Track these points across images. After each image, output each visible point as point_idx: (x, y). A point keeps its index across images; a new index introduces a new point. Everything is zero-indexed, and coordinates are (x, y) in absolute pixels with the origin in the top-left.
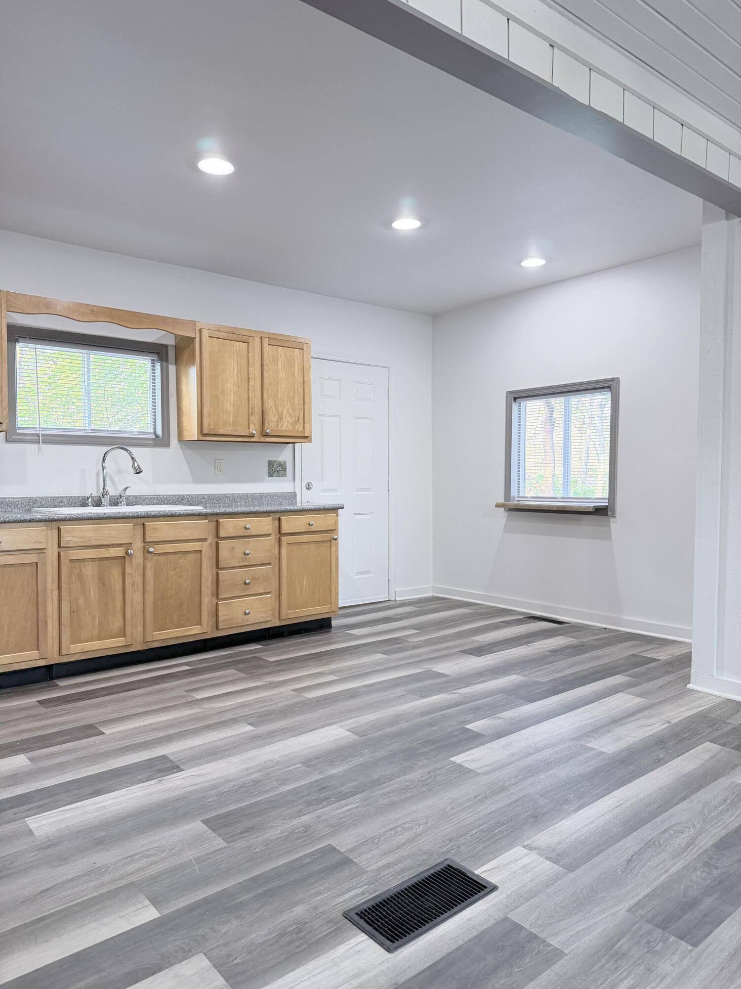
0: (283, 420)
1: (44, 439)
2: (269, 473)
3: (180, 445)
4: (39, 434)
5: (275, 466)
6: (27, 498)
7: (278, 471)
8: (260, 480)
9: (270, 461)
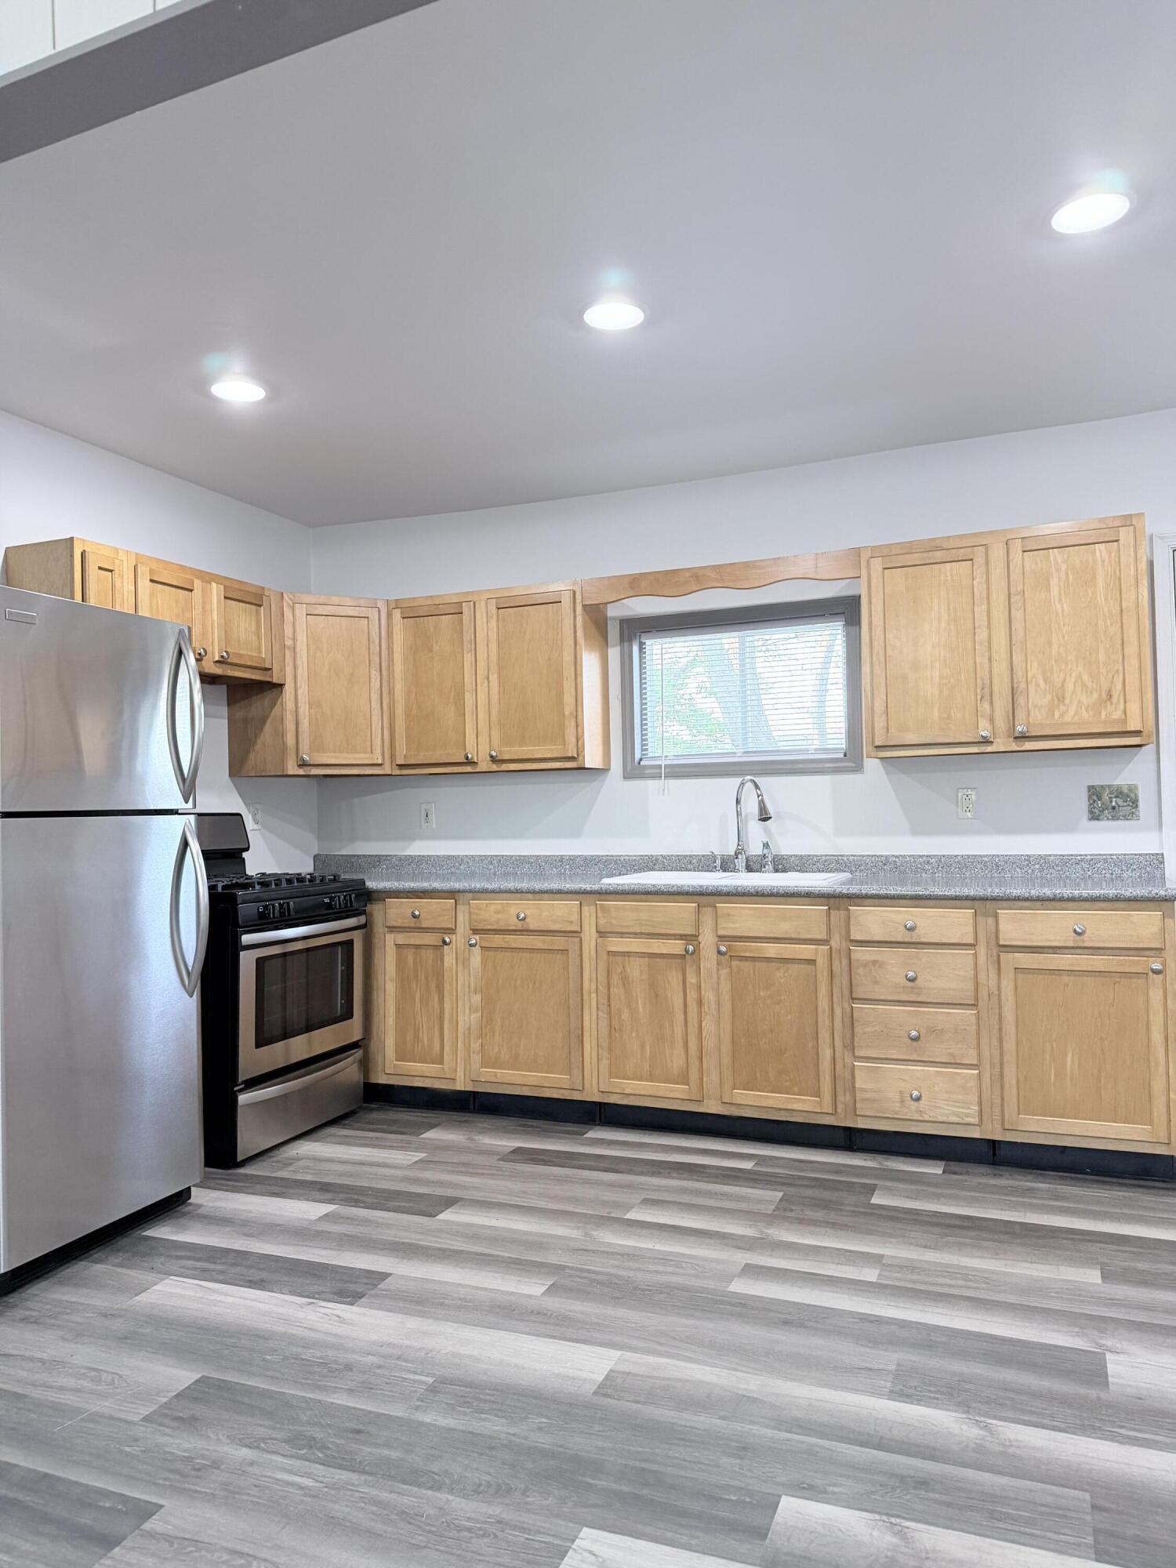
0: (1067, 701)
1: (669, 772)
2: (1091, 812)
3: (884, 767)
4: (661, 765)
5: (1106, 797)
6: (646, 856)
7: (1114, 808)
8: (1070, 828)
9: (1093, 786)
